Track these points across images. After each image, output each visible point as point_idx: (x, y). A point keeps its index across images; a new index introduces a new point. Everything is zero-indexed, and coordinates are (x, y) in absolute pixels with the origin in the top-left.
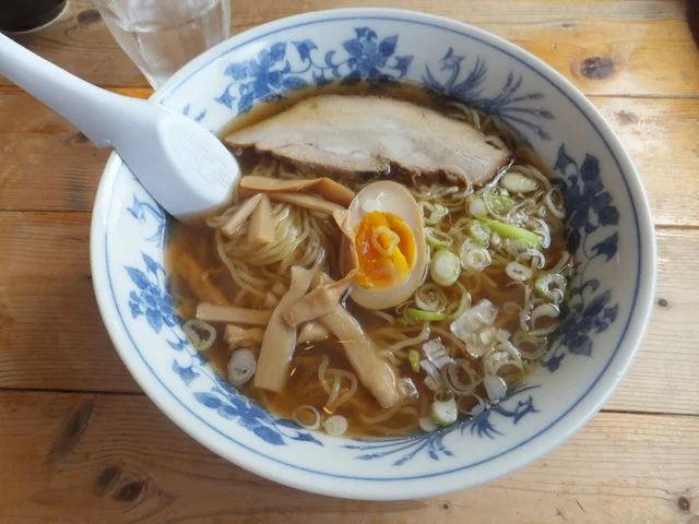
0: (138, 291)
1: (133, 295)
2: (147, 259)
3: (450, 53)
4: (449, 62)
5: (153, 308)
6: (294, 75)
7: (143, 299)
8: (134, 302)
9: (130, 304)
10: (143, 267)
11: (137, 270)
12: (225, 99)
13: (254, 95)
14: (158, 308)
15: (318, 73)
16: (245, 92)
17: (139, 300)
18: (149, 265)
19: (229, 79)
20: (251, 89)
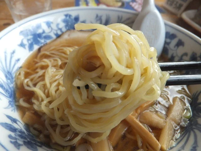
0: (13, 134)
1: (10, 137)
2: (9, 117)
3: (97, 16)
4: (98, 18)
5: (26, 141)
6: (47, 34)
7: (18, 137)
8: (13, 141)
9: (11, 142)
10: (9, 122)
11: (6, 124)
12: (22, 45)
13: (34, 43)
14: (29, 140)
15: (55, 32)
16: (30, 42)
17: (16, 139)
18: (11, 120)
19: (22, 37)
20: (32, 40)
